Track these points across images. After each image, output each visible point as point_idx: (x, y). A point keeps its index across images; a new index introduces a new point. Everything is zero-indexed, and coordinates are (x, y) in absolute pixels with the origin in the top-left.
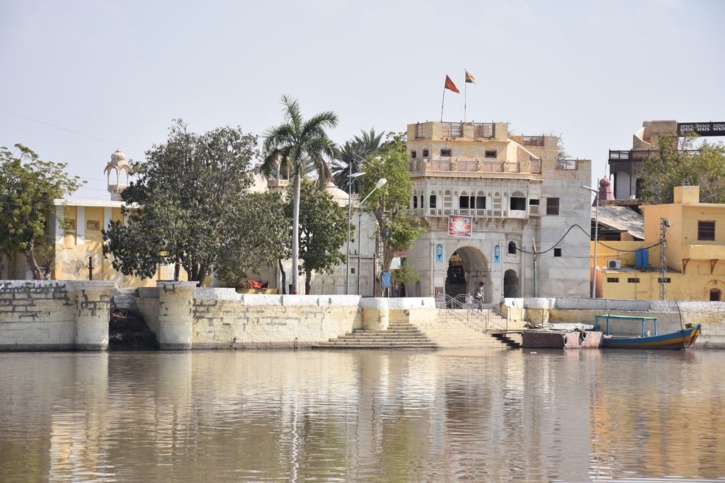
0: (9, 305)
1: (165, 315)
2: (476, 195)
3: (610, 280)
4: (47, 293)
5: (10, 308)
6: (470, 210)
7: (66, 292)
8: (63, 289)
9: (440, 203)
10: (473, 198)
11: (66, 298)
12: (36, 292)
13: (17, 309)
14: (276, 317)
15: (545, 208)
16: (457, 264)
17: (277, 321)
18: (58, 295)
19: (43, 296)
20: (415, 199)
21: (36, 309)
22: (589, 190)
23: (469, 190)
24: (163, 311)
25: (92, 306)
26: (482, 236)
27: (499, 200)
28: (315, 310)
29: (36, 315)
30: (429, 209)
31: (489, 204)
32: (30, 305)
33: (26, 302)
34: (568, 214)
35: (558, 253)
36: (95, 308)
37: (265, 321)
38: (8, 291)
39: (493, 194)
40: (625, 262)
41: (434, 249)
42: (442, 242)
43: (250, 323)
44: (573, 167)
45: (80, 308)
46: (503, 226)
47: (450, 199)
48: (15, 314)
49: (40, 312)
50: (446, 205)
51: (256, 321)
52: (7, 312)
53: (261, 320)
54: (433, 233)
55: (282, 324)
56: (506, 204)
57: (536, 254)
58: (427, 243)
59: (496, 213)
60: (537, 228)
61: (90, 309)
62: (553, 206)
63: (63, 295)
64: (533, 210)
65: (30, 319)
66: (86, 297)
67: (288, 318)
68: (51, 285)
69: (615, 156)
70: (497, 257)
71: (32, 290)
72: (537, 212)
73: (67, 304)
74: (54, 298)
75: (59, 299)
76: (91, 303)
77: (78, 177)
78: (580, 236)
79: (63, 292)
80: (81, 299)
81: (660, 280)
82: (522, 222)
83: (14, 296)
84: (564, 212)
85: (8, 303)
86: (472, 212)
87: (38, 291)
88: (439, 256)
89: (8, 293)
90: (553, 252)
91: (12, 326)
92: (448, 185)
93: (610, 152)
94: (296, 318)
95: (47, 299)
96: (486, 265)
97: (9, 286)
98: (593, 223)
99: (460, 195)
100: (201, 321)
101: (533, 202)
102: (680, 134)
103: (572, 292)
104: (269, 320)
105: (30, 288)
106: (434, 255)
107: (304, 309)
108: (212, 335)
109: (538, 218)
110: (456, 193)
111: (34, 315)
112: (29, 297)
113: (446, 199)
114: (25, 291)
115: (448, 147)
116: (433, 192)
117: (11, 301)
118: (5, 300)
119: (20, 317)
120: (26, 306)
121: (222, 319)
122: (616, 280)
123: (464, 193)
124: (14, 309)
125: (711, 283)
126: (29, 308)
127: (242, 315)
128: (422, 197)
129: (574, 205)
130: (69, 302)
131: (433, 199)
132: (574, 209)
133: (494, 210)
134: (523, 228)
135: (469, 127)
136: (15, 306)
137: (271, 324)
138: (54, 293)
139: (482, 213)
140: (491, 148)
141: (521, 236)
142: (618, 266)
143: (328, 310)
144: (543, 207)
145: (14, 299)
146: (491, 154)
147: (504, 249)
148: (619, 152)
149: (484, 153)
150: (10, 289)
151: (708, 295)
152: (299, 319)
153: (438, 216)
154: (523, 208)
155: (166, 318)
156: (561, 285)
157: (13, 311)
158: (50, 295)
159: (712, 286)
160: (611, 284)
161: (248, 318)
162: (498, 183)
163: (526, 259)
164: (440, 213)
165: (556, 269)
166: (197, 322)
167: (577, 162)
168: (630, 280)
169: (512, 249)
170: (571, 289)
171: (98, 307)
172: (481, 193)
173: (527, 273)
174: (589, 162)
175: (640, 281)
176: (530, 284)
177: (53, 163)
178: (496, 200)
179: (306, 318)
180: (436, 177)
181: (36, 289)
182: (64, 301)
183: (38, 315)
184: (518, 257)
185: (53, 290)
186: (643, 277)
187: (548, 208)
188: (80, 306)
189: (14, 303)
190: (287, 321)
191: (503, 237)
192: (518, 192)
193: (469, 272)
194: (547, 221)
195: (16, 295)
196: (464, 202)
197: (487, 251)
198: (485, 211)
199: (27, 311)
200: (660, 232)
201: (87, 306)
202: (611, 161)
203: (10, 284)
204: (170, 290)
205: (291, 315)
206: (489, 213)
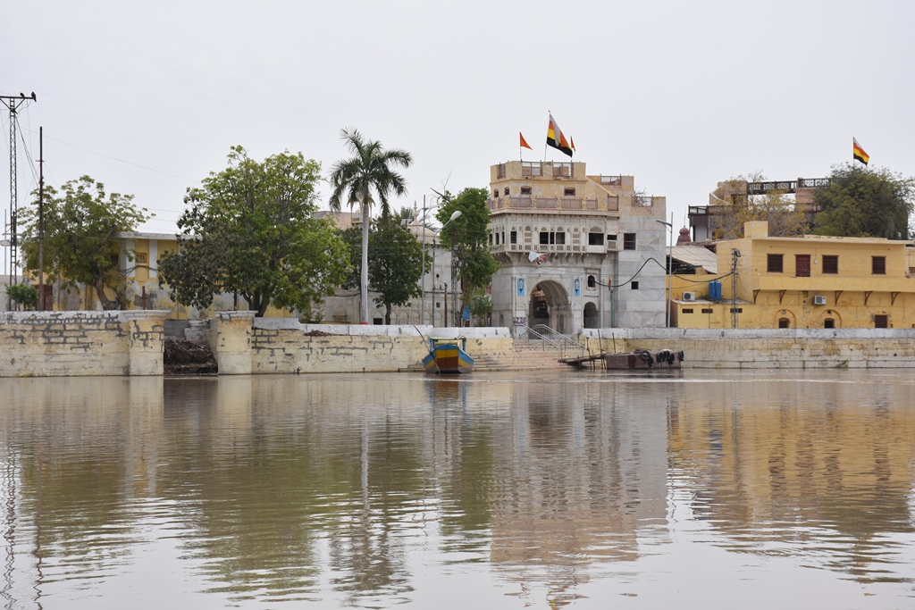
0: (60, 336)
1: (222, 346)
2: (556, 231)
3: (685, 311)
4: (99, 324)
5: (62, 340)
6: (549, 245)
7: (119, 323)
8: (116, 320)
9: (520, 239)
10: (552, 234)
11: (119, 329)
12: (87, 323)
13: (68, 340)
14: (342, 348)
15: (622, 243)
16: (542, 299)
17: (342, 351)
18: (110, 325)
19: (95, 327)
20: (497, 235)
21: (89, 340)
22: (664, 223)
23: (550, 226)
24: (220, 342)
25: (144, 336)
26: (562, 271)
27: (578, 236)
28: (382, 340)
29: (88, 347)
30: (510, 245)
31: (568, 238)
32: (81, 336)
33: (77, 334)
34: (644, 249)
35: (635, 286)
36: (147, 339)
37: (329, 351)
38: (58, 322)
39: (572, 230)
40: (699, 295)
41: (515, 283)
42: (524, 277)
43: (314, 352)
44: (649, 204)
45: (132, 339)
46: (583, 261)
47: (530, 235)
48: (67, 345)
49: (92, 343)
50: (527, 241)
51: (320, 351)
52: (58, 343)
53: (325, 350)
54: (514, 268)
55: (348, 354)
56: (584, 239)
57: (613, 287)
58: (509, 277)
59: (575, 248)
60: (615, 262)
61: (142, 340)
62: (630, 241)
63: (116, 326)
64: (611, 245)
65: (82, 351)
66: (137, 327)
67: (354, 348)
68: (103, 316)
69: (694, 211)
70: (577, 291)
71: (83, 321)
72: (614, 247)
73: (120, 335)
74: (107, 329)
75: (111, 330)
76: (143, 333)
77: (146, 210)
78: (657, 270)
79: (115, 323)
80: (133, 330)
81: (732, 311)
82: (601, 257)
83: (65, 327)
84: (640, 247)
85: (59, 334)
86: (552, 247)
87: (90, 321)
88: (521, 290)
89: (59, 324)
90: (630, 284)
91: (62, 358)
92: (528, 221)
93: (690, 208)
94: (364, 348)
95: (99, 330)
96: (567, 298)
97: (60, 317)
98: (668, 258)
99: (540, 231)
100: (261, 351)
101: (610, 237)
102: (749, 193)
103: (648, 323)
104: (334, 350)
105: (81, 319)
106: (516, 289)
107: (371, 339)
108: (274, 365)
109: (616, 253)
110: (536, 229)
111: (86, 347)
112: (81, 327)
113: (526, 235)
114: (75, 322)
115: (528, 184)
116: (513, 228)
117: (61, 332)
118: (56, 331)
119: (71, 349)
120: (78, 337)
121: (284, 349)
122: (691, 311)
123: (543, 229)
124: (65, 340)
125: (780, 313)
126: (80, 340)
127: (306, 345)
128: (503, 233)
129: (650, 240)
130: (122, 333)
131: (514, 235)
132: (651, 243)
133: (573, 245)
134: (601, 262)
135: (548, 166)
136: (66, 338)
137: (336, 354)
138: (106, 324)
139: (562, 248)
140: (570, 186)
141: (600, 270)
142: (693, 298)
143: (397, 340)
144: (620, 242)
145: (65, 330)
146: (569, 192)
147: (583, 283)
148: (697, 208)
149: (563, 191)
150: (61, 320)
151: (778, 324)
152: (366, 349)
153: (518, 251)
154: (601, 243)
155: (223, 349)
156: (639, 317)
157: (64, 343)
158: (102, 326)
159: (780, 316)
160: (686, 314)
161: (311, 349)
162: (576, 220)
163: (606, 292)
164: (520, 247)
165: (633, 301)
166: (258, 352)
167: (653, 198)
168: (704, 311)
169: (591, 282)
170: (647, 320)
171: (150, 338)
172: (560, 228)
173: (606, 306)
174: (664, 198)
175: (714, 311)
176: (608, 316)
177: (119, 195)
178: (575, 236)
179: (374, 348)
180: (517, 214)
181: (88, 319)
182: (117, 332)
183: (90, 346)
184: (597, 291)
185: (105, 321)
186: (717, 308)
187: (625, 243)
188: (132, 336)
189: (65, 334)
190: (354, 351)
191: (582, 271)
192: (596, 228)
193: (552, 306)
194: (625, 256)
195: (67, 326)
196: (544, 238)
197: (567, 284)
198: (565, 246)
199: (78, 343)
200: (731, 262)
201: (139, 336)
202: (690, 215)
203: (60, 314)
204: (226, 320)
205: (357, 345)
206: (569, 248)
